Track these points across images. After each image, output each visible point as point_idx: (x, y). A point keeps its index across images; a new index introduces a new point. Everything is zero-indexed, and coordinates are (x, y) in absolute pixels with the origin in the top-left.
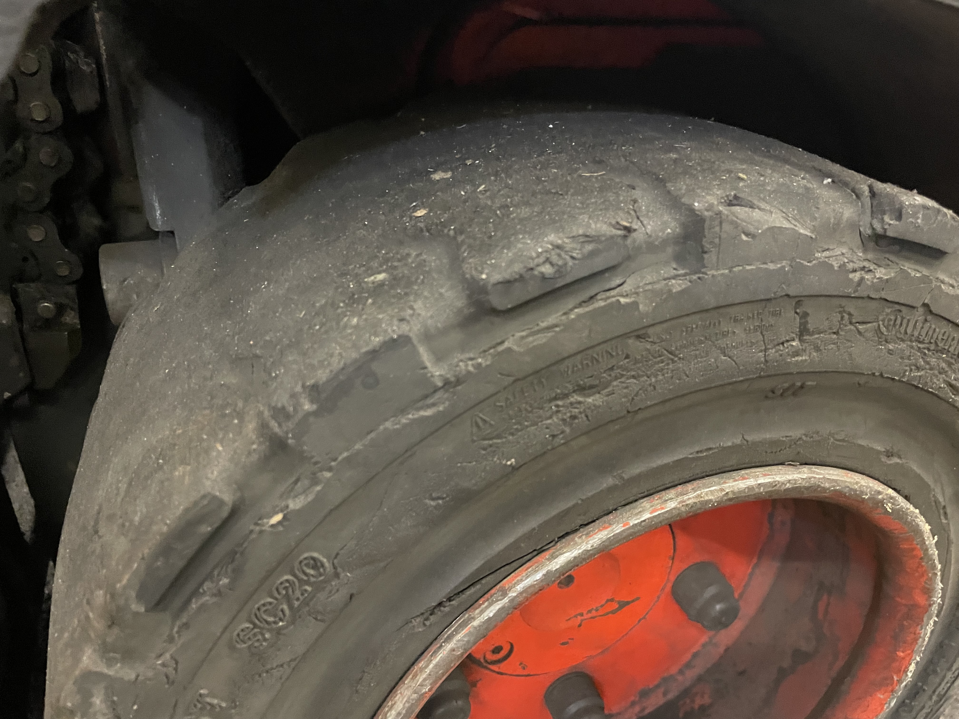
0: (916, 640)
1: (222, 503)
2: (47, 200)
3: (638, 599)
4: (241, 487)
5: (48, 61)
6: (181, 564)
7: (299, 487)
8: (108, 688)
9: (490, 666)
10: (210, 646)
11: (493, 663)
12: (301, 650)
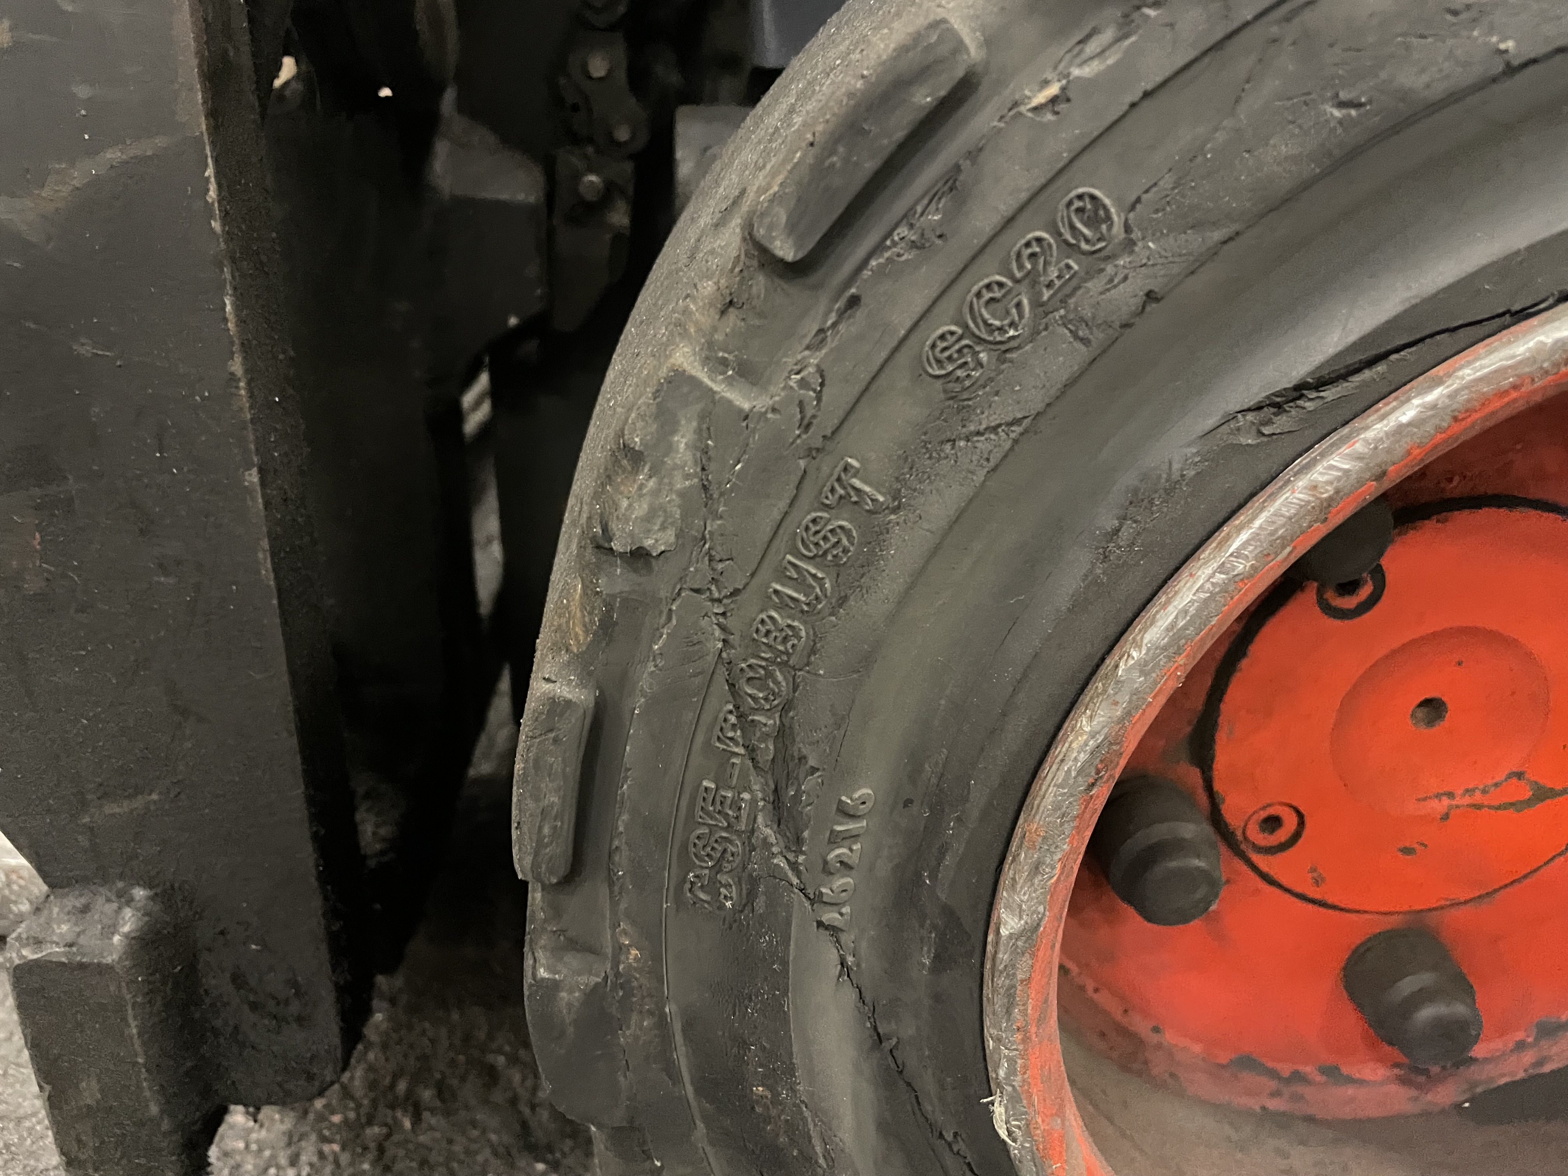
1: (959, 47)
2: (622, 11)
4: (990, 41)
6: (870, 165)
7: (1092, 47)
8: (703, 416)
9: (1256, 858)
10: (884, 355)
11: (1260, 850)
12: (1035, 400)
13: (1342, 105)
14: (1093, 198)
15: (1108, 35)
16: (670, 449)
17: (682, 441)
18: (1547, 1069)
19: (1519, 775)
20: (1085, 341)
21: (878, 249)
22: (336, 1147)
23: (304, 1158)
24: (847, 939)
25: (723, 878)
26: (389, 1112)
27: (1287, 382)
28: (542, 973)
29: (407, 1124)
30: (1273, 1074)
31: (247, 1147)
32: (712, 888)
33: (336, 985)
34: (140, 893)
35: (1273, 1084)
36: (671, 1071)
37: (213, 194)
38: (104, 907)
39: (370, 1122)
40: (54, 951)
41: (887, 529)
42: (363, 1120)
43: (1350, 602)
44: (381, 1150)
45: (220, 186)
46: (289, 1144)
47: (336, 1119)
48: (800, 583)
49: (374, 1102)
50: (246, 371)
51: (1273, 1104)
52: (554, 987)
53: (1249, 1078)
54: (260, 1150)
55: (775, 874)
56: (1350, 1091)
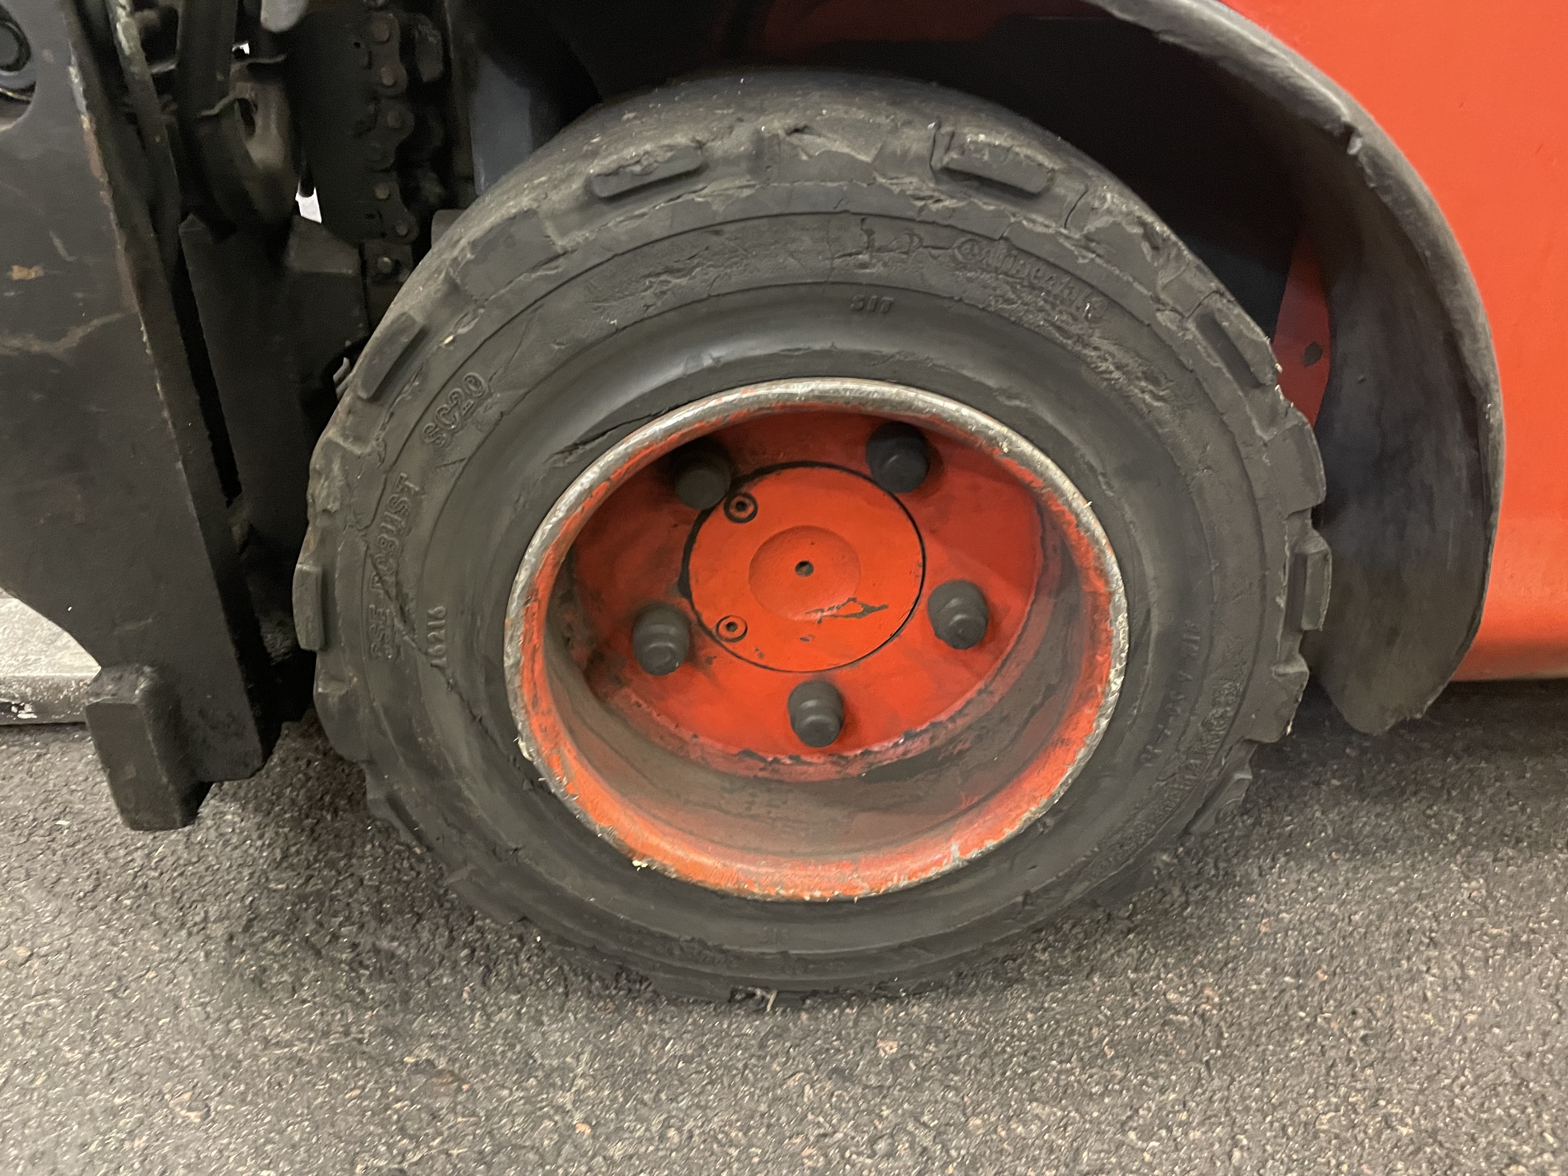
0: (1109, 639)
1: (414, 322)
2: (392, 161)
3: (886, 607)
4: (430, 316)
5: (397, 33)
6: (389, 365)
7: (466, 320)
8: (343, 457)
9: (724, 643)
10: (407, 435)
11: (727, 640)
12: (467, 453)
13: (558, 344)
14: (474, 377)
15: (469, 317)
16: (331, 470)
17: (336, 467)
18: (909, 756)
19: (854, 600)
20: (481, 430)
21: (400, 393)
22: (286, 830)
23: (267, 835)
24: (449, 672)
25: (386, 646)
26: (319, 812)
27: (570, 443)
28: (320, 690)
29: (329, 817)
30: (763, 760)
31: (233, 830)
32: (382, 649)
33: (254, 716)
34: (147, 669)
35: (762, 765)
36: (384, 734)
37: (145, 338)
38: (129, 677)
39: (307, 817)
40: (105, 698)
41: (421, 501)
42: (303, 816)
43: (743, 515)
44: (312, 831)
45: (148, 332)
46: (258, 829)
47: (287, 816)
48: (392, 522)
49: (310, 808)
50: (171, 417)
51: (761, 774)
52: (324, 696)
53: (749, 761)
54: (241, 832)
55: (405, 642)
56: (805, 768)
